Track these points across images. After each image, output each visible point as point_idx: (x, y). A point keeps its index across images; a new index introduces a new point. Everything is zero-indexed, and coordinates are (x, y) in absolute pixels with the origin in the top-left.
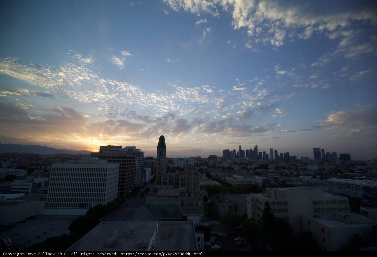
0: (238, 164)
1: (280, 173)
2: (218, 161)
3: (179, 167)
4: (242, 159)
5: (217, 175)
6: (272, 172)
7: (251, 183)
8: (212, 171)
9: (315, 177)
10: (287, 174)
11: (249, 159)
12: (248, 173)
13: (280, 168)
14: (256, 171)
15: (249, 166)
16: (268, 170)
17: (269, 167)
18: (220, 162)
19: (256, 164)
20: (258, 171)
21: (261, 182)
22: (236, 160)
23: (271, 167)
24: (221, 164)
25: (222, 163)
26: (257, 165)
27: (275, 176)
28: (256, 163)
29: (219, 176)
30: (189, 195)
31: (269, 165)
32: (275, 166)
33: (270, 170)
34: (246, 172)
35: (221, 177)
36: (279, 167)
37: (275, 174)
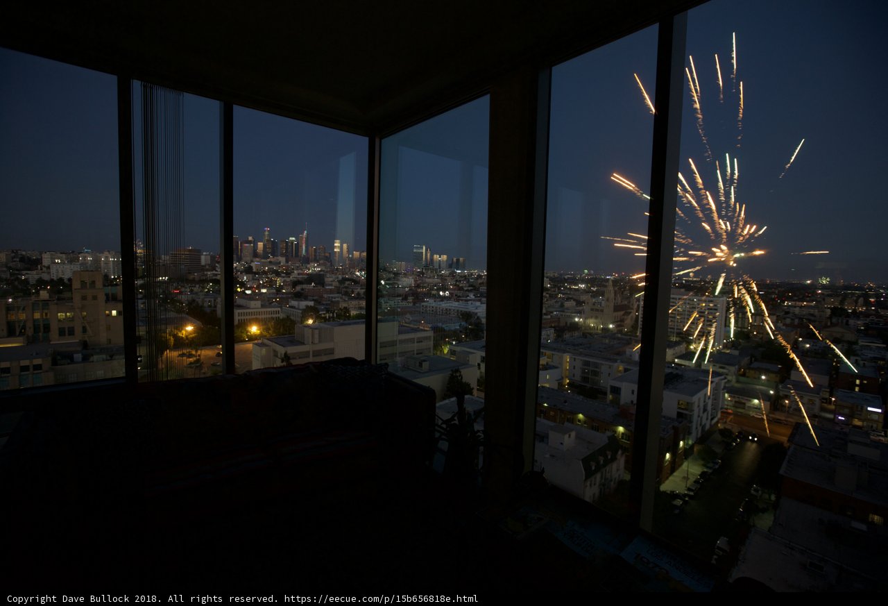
0: (255, 273)
1: (346, 294)
2: (203, 262)
3: (66, 281)
4: (270, 262)
5: (194, 301)
6: (331, 291)
7: (277, 315)
8: (183, 290)
9: (405, 298)
10: (358, 294)
11: (287, 262)
12: (277, 294)
13: (347, 283)
14: (298, 288)
15: (283, 277)
16: (323, 287)
17: (326, 279)
18: (207, 267)
19: (299, 274)
20: (302, 289)
21: (300, 311)
22: (253, 265)
23: (331, 279)
24: (209, 273)
25: (214, 268)
26: (301, 276)
27: (335, 298)
28: (300, 271)
29: (200, 304)
30: (85, 359)
31: (328, 275)
32: (340, 277)
33: (327, 287)
34: (274, 291)
35: (206, 305)
36: (348, 280)
37: (336, 295)
